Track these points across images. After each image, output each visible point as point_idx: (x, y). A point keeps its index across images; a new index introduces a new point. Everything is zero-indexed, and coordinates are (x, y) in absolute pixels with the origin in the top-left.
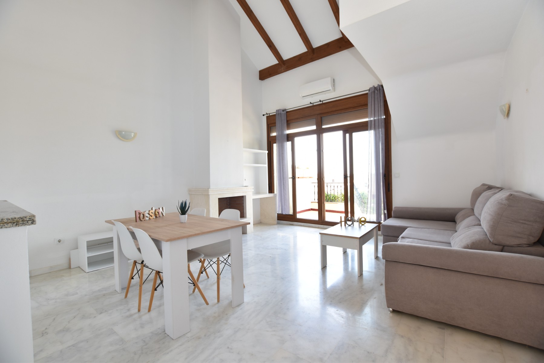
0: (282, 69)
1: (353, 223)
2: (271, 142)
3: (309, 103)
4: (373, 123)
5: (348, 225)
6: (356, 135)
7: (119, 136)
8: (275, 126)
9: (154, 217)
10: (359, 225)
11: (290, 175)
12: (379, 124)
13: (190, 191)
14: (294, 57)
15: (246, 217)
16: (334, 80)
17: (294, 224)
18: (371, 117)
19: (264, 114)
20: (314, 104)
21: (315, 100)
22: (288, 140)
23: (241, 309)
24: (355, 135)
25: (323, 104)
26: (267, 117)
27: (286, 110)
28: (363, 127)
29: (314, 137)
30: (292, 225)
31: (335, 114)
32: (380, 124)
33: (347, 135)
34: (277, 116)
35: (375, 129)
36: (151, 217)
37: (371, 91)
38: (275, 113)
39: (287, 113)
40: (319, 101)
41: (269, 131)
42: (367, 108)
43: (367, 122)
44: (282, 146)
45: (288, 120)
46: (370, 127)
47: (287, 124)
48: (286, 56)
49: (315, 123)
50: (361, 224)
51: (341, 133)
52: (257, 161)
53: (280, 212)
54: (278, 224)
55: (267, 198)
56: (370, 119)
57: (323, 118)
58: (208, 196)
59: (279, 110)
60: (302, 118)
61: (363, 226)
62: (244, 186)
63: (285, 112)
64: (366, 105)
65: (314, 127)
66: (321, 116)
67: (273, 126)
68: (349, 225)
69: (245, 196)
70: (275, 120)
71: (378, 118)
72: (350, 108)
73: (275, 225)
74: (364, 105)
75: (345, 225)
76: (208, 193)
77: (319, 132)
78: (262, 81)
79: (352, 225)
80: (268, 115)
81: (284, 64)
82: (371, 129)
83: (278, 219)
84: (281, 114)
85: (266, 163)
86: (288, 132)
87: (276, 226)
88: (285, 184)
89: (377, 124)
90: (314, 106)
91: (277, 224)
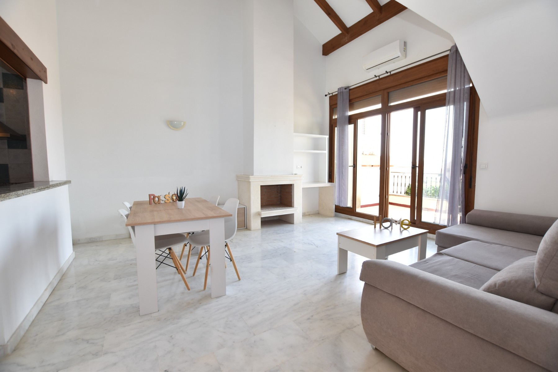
0: (346, 38)
1: (391, 225)
2: (333, 124)
3: (374, 77)
4: (452, 95)
5: (383, 227)
6: (430, 113)
7: (169, 126)
8: (337, 107)
9: (171, 201)
10: (400, 229)
11: (351, 163)
12: (460, 96)
13: (237, 177)
14: (359, 22)
15: (294, 207)
16: (405, 43)
17: (352, 218)
18: (450, 88)
19: (326, 94)
20: (381, 77)
21: (381, 72)
22: (350, 123)
23: (217, 301)
24: (428, 112)
25: (391, 75)
26: (330, 97)
27: (349, 87)
28: (439, 102)
29: (378, 118)
30: (351, 219)
31: (405, 88)
32: (462, 96)
33: (419, 113)
34: (338, 95)
35: (454, 104)
36: (167, 201)
37: (452, 52)
38: (337, 93)
39: (350, 91)
40: (385, 72)
41: (331, 113)
42: (447, 76)
43: (445, 94)
44: (342, 130)
45: (350, 99)
46: (448, 100)
47: (349, 104)
48: (349, 22)
49: (381, 100)
50: (403, 228)
51: (411, 111)
52: (316, 147)
53: (338, 204)
54: (336, 216)
55: (325, 187)
56: (448, 91)
57: (391, 94)
58: (249, 183)
59: (340, 88)
60: (366, 95)
61: (405, 231)
62: (294, 173)
63: (348, 90)
64: (446, 71)
65: (379, 106)
66: (388, 91)
67: (335, 108)
68: (386, 228)
69: (294, 184)
70: (337, 100)
71: (459, 88)
72: (425, 77)
73: (332, 217)
74: (443, 72)
75: (380, 228)
76: (249, 179)
77: (385, 112)
78: (326, 56)
79: (390, 228)
80: (331, 95)
81: (348, 33)
82: (449, 104)
83: (336, 211)
84: (342, 92)
85: (326, 149)
86: (351, 113)
87: (333, 219)
88: (343, 173)
89: (457, 96)
90: (380, 79)
91: (334, 217)
